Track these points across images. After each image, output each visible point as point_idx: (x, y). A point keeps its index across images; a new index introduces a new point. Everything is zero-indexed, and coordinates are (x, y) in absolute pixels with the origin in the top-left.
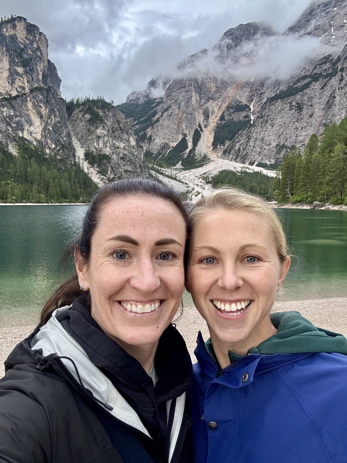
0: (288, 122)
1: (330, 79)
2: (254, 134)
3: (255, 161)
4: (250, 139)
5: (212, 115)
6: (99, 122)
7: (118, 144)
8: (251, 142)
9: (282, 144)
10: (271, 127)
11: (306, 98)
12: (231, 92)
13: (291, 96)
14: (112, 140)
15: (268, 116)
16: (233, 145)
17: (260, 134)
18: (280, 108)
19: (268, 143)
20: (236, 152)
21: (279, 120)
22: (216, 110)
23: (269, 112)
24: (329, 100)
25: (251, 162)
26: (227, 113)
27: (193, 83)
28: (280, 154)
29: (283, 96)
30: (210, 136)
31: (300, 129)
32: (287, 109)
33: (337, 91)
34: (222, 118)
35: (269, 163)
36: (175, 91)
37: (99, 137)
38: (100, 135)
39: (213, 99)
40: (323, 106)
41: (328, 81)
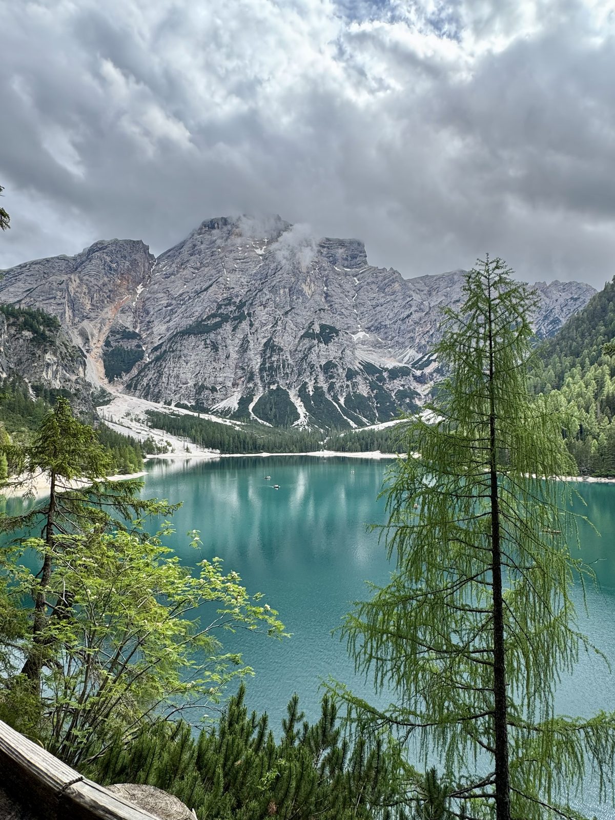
0: (204, 360)
1: (240, 322)
2: (166, 369)
3: (171, 400)
4: (163, 374)
5: (92, 338)
6: (48, 344)
7: (68, 375)
8: (163, 378)
9: (200, 384)
10: (185, 364)
11: (219, 337)
12: (110, 313)
13: (204, 333)
14: (62, 369)
15: (180, 351)
16: (138, 379)
17: (173, 371)
18: (193, 344)
19: (184, 381)
20: (145, 388)
21: (193, 358)
22: (95, 332)
23: (181, 346)
24: (243, 343)
25: (166, 401)
26: (113, 338)
27: (66, 296)
28: (201, 395)
29: (196, 332)
30: (98, 364)
31: (218, 369)
32: (201, 347)
33: (249, 335)
34: (107, 343)
35: (189, 405)
36: (41, 301)
37: (48, 365)
38: (49, 361)
39: (88, 318)
40: (237, 349)
41: (238, 324)
